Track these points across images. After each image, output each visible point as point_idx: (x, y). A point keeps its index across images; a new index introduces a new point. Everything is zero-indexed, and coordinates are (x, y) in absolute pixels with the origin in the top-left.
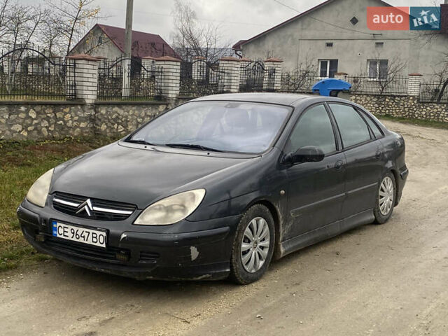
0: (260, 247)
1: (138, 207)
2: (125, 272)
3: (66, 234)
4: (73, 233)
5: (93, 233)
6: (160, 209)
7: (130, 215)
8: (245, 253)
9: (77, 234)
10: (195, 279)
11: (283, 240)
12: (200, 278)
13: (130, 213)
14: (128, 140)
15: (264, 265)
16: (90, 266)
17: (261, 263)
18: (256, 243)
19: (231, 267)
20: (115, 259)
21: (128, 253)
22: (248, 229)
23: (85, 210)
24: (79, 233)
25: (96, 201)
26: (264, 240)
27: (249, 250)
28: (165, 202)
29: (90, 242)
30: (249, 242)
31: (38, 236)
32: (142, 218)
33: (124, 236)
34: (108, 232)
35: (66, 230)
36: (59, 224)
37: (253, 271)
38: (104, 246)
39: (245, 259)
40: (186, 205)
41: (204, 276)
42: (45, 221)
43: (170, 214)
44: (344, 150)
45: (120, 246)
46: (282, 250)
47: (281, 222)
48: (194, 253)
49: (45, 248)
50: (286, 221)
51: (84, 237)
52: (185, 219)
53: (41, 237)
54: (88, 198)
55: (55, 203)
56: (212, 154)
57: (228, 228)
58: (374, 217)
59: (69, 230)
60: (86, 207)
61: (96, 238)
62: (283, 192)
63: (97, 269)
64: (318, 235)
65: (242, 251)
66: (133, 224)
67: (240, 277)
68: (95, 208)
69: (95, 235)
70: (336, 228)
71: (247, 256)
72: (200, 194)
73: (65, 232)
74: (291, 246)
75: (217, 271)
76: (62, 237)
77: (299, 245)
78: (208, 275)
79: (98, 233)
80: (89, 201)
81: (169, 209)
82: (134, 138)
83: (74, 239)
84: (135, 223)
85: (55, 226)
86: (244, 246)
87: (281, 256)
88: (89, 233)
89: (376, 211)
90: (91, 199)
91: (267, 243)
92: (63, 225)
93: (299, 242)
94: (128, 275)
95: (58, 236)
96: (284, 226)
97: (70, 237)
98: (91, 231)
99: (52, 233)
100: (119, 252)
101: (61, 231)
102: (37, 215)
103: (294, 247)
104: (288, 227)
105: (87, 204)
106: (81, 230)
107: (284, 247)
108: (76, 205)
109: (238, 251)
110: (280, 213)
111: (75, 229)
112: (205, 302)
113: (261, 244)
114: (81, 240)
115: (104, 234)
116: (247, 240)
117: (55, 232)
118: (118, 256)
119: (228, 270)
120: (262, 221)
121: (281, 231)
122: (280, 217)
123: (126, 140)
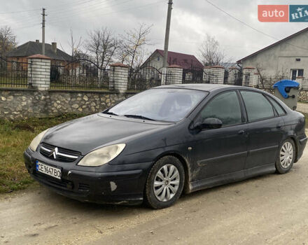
0: (171, 184)
2: (73, 196)
4: (46, 169)
8: (157, 188)
10: (116, 203)
11: (192, 180)
12: (119, 203)
13: (76, 157)
15: (174, 197)
17: (172, 196)
18: (167, 181)
19: (145, 197)
20: (66, 187)
21: (72, 183)
22: (159, 172)
23: (53, 155)
24: (48, 169)
25: (60, 149)
26: (175, 179)
27: (161, 186)
29: (53, 175)
30: (161, 181)
33: (70, 172)
34: (62, 169)
36: (39, 163)
37: (165, 200)
38: (60, 178)
39: (157, 192)
40: (110, 154)
41: (122, 202)
42: (33, 160)
44: (248, 122)
45: (68, 179)
46: (191, 187)
47: (189, 169)
48: (113, 186)
50: (193, 168)
51: (50, 172)
52: (108, 163)
55: (41, 150)
56: (146, 121)
57: (141, 171)
58: (275, 169)
60: (54, 153)
61: (56, 173)
62: (190, 148)
64: (224, 179)
65: (155, 186)
66: (77, 165)
67: (153, 204)
68: (59, 154)
69: (55, 171)
70: (241, 174)
71: (160, 190)
73: (42, 168)
74: (199, 185)
75: (133, 199)
76: (41, 171)
77: (206, 185)
78: (125, 202)
79: (57, 170)
80: (56, 149)
83: (46, 173)
84: (79, 164)
85: (37, 164)
86: (157, 183)
87: (190, 192)
89: (277, 165)
90: (58, 148)
91: (177, 182)
92: (41, 164)
93: (207, 183)
95: (39, 170)
96: (192, 171)
97: (44, 171)
98: (54, 168)
100: (68, 183)
101: (40, 167)
102: (30, 157)
103: (201, 187)
104: (196, 172)
105: (55, 151)
106: (49, 167)
107: (193, 185)
108: (50, 151)
109: (151, 187)
110: (188, 163)
111: (46, 166)
113: (172, 182)
114: (49, 174)
115: (60, 171)
116: (158, 179)
117: (37, 168)
118: (68, 186)
119: (141, 199)
120: (172, 167)
121: (190, 174)
122: (189, 165)
123: (104, 113)
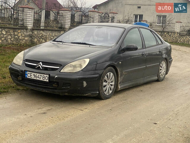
0: (111, 85)
1: (62, 66)
3: (31, 76)
4: (35, 76)
5: (43, 76)
6: (71, 67)
7: (58, 68)
8: (105, 86)
9: (36, 76)
10: (85, 95)
11: (120, 83)
13: (58, 67)
14: (54, 41)
15: (112, 92)
16: (41, 89)
17: (111, 92)
18: (109, 83)
19: (99, 92)
20: (52, 86)
21: (58, 83)
22: (106, 77)
23: (39, 67)
24: (37, 76)
25: (44, 63)
26: (112, 82)
27: (106, 85)
28: (73, 63)
29: (41, 79)
30: (106, 82)
31: (18, 78)
32: (64, 70)
33: (56, 76)
34: (49, 75)
35: (31, 75)
36: (28, 72)
37: (108, 94)
38: (48, 81)
39: (104, 89)
40: (82, 65)
41: (88, 94)
42: (22, 71)
43: (75, 68)
44: (145, 48)
45: (54, 81)
46: (119, 87)
47: (119, 76)
48: (85, 84)
49: (21, 83)
50: (121, 75)
51: (39, 77)
52: (82, 70)
53: (20, 78)
54: (40, 62)
55: (26, 64)
56: (91, 46)
57: (98, 75)
58: (157, 78)
59: (32, 75)
60: (40, 65)
61: (44, 78)
62: (120, 63)
63: (44, 91)
65: (104, 85)
66: (60, 72)
67: (102, 96)
68: (44, 66)
69: (44, 77)
70: (142, 81)
71: (105, 88)
72: (87, 61)
73: (30, 75)
75: (94, 93)
76: (30, 77)
78: (90, 94)
79: (45, 76)
80: (41, 63)
81: (75, 67)
82: (57, 40)
83: (35, 78)
84: (61, 71)
85: (26, 73)
86: (104, 84)
87: (119, 90)
88: (41, 75)
89: (158, 76)
91: (113, 83)
92: (30, 73)
93: (126, 85)
94: (57, 93)
95: (28, 77)
96: (120, 77)
97: (33, 77)
98: (42, 75)
99: (25, 76)
100: (54, 83)
101: (29, 75)
102: (18, 69)
103: (124, 87)
104: (122, 78)
105: (40, 64)
106: (38, 74)
107: (120, 86)
108: (35, 65)
109: (102, 85)
110: (119, 72)
111: (35, 74)
112: (88, 105)
113: (111, 83)
114: (38, 79)
115: (48, 76)
116: (106, 81)
117: (26, 76)
118: (54, 85)
119: (98, 92)
120: (112, 74)
121: (119, 79)
122: (119, 73)
123: (53, 41)
